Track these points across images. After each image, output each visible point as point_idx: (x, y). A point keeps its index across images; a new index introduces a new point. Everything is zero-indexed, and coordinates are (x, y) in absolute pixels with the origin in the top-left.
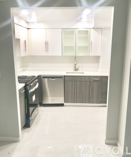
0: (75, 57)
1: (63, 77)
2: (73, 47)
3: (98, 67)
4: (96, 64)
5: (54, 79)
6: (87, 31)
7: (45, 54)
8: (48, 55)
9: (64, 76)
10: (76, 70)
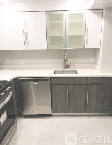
0: (65, 51)
1: (49, 80)
2: (62, 36)
3: (95, 63)
4: (92, 60)
5: (36, 83)
7: (24, 47)
8: (28, 49)
9: (51, 78)
10: (66, 67)
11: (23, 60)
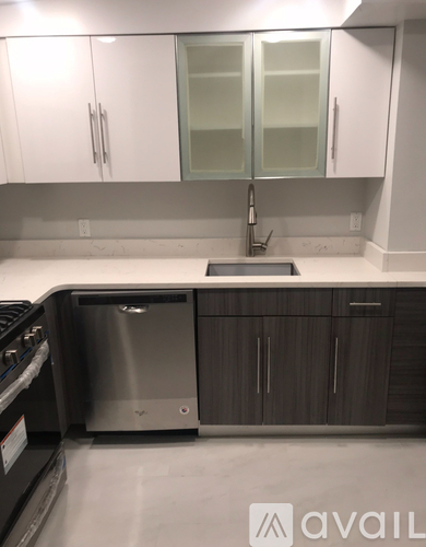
0: (251, 187)
1: (190, 298)
2: (240, 131)
3: (366, 234)
4: (354, 221)
5: (138, 311)
6: (315, 45)
7: (90, 174)
8: (107, 179)
9: (195, 290)
10: (254, 248)
11: (87, 222)
